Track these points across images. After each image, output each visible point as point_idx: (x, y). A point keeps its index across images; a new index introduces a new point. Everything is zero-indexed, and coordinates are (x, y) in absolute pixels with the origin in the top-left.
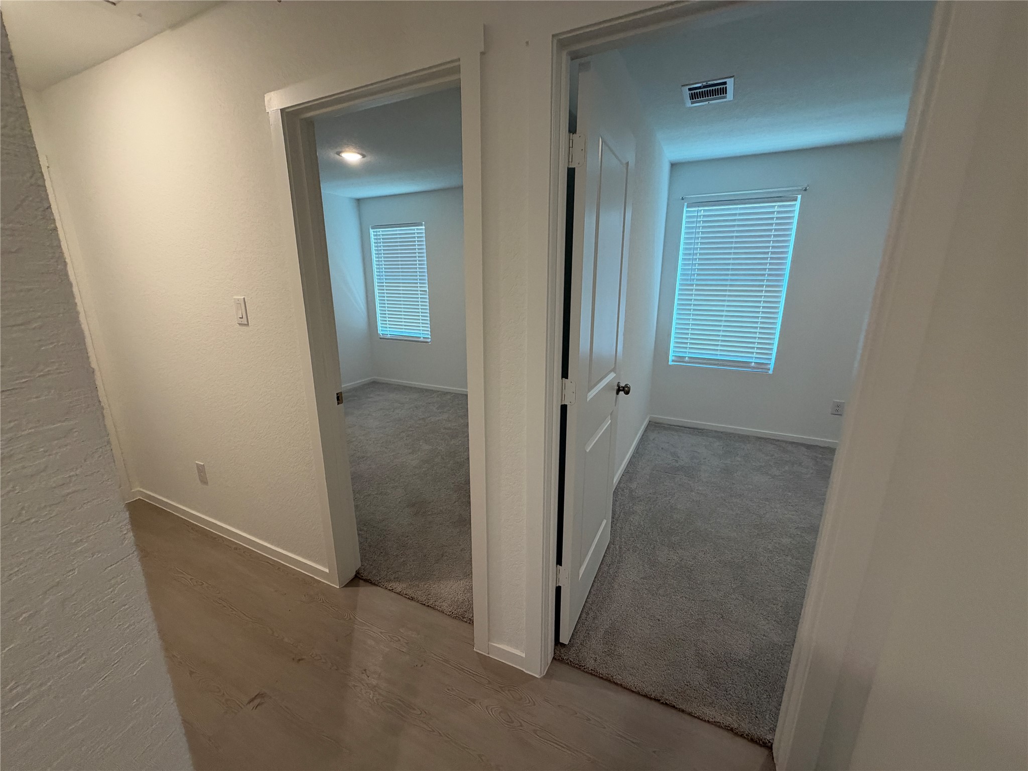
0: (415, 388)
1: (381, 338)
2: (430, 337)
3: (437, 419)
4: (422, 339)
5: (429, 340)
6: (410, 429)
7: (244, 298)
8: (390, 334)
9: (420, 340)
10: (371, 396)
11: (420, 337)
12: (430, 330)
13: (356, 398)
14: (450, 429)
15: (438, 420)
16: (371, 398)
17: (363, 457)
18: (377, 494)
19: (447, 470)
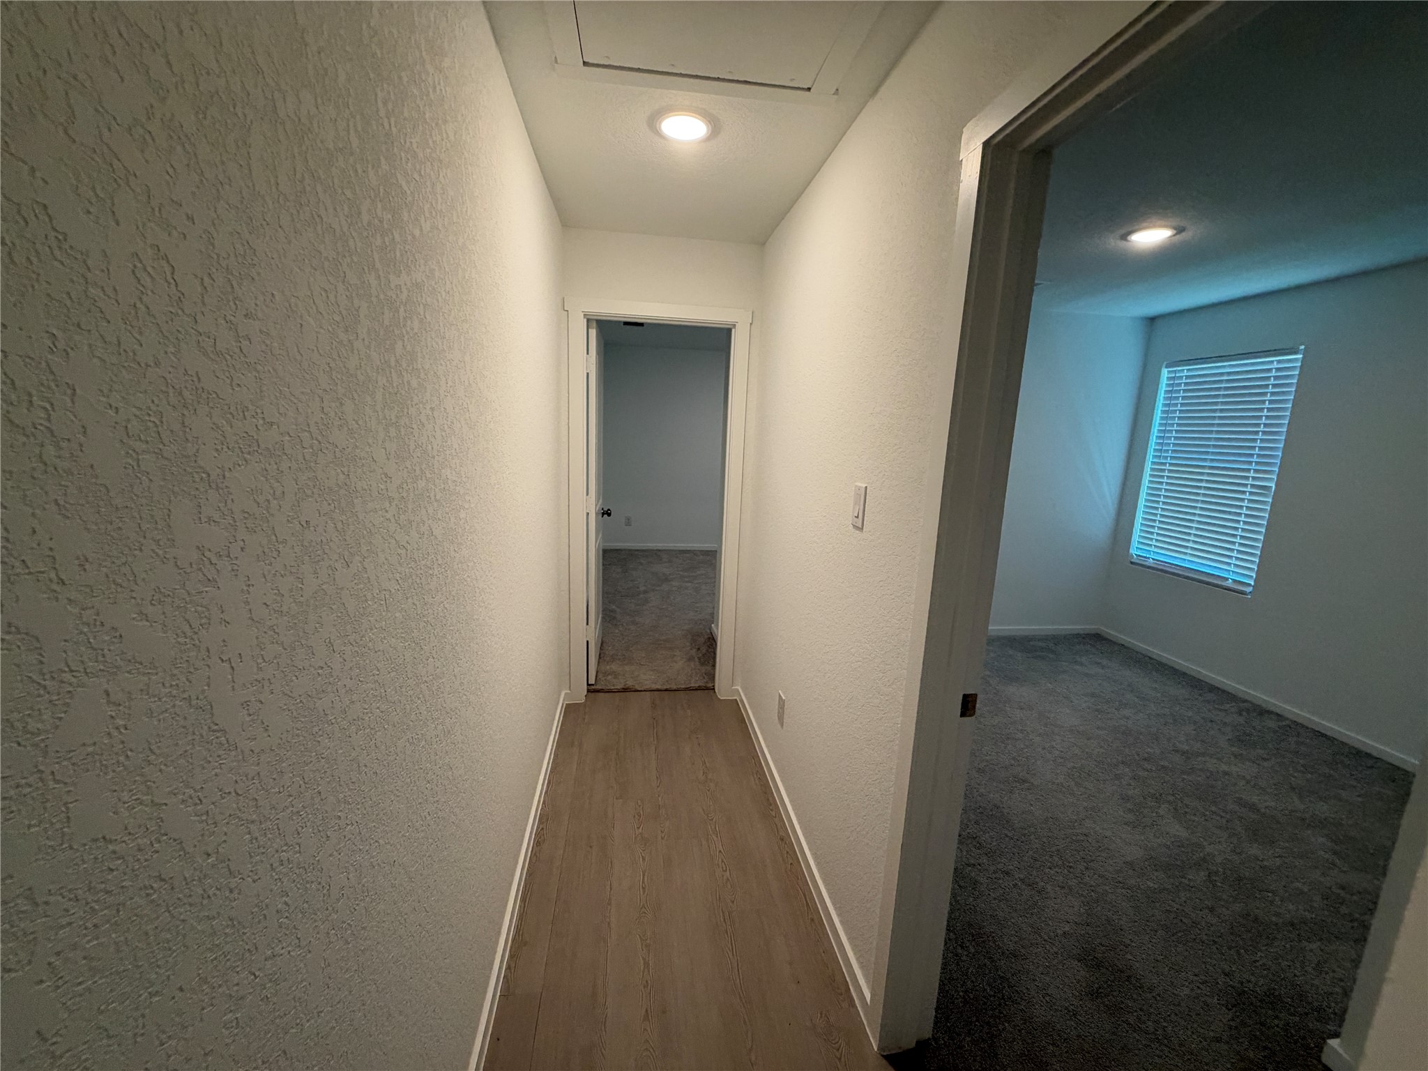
0: (1184, 674)
1: (1132, 563)
2: (1253, 583)
3: (1225, 768)
4: (1229, 583)
5: (1249, 589)
6: (1147, 766)
7: (866, 487)
8: (1153, 559)
9: (1224, 584)
10: (1084, 659)
11: (1227, 579)
12: (1256, 569)
13: (1051, 656)
14: (1253, 808)
15: (1226, 773)
16: (1081, 664)
17: (1024, 781)
18: (1022, 880)
19: (1214, 921)
